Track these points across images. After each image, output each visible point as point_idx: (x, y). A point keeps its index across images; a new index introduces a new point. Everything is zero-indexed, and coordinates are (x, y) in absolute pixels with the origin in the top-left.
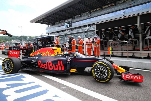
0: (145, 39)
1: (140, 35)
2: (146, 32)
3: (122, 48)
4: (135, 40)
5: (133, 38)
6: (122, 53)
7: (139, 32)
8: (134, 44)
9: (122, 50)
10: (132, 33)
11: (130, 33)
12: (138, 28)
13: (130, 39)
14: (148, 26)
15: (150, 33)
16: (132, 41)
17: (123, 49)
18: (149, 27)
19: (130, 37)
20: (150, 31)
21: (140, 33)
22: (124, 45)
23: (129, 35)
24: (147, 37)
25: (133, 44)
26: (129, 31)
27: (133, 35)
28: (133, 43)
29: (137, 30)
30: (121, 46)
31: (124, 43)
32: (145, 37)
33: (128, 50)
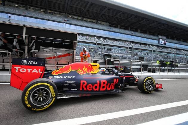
0: (31, 52)
1: (26, 47)
2: (31, 45)
3: (3, 60)
4: (20, 52)
5: (18, 49)
6: (3, 65)
7: (25, 44)
8: (20, 56)
9: (3, 62)
10: (18, 44)
11: (15, 43)
12: (24, 40)
13: (15, 50)
14: (34, 40)
15: (35, 47)
16: (17, 52)
17: (5, 61)
18: (34, 42)
19: (15, 47)
20: (35, 45)
21: (27, 45)
22: (6, 56)
23: (13, 45)
24: (32, 50)
25: (18, 56)
26: (14, 40)
27: (18, 45)
28: (18, 54)
29: (23, 41)
30: (2, 57)
31: (7, 53)
32: (31, 50)
33: (10, 62)
